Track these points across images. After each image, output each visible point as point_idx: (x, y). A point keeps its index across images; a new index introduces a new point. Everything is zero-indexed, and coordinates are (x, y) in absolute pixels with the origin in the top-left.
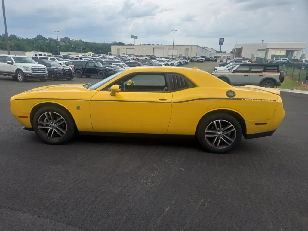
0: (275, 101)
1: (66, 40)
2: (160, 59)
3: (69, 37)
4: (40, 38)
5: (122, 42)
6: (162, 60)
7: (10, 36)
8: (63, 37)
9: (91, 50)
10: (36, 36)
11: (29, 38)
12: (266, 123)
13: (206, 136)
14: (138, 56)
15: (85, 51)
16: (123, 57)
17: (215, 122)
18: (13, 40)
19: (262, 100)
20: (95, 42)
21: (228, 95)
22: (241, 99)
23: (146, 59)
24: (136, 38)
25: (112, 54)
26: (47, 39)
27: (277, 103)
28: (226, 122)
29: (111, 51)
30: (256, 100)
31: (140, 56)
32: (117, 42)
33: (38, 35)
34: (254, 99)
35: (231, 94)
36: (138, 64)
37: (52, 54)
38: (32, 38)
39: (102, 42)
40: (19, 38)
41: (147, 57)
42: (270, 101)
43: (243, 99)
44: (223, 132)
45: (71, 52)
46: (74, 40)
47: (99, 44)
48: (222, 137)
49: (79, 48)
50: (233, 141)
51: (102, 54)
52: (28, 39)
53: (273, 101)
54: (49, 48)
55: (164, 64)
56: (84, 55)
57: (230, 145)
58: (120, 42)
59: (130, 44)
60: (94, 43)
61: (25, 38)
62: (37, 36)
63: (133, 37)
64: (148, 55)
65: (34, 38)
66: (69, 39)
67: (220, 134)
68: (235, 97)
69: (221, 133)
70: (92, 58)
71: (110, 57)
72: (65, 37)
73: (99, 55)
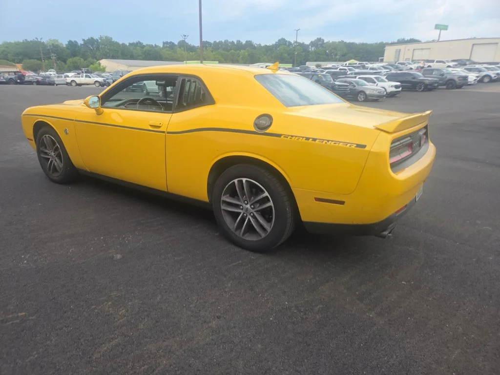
0: (364, 146)
1: (318, 43)
2: (477, 66)
3: (323, 38)
4: (282, 42)
5: (416, 38)
6: (477, 68)
7: (245, 43)
8: (314, 39)
9: (356, 57)
10: (277, 41)
11: (268, 45)
12: (342, 203)
13: (223, 207)
14: (433, 61)
15: (344, 58)
16: (400, 66)
17: (236, 181)
18: (247, 49)
19: (328, 141)
20: (365, 42)
21: (256, 125)
22: (279, 136)
23: (449, 66)
24: (445, 28)
25: (384, 60)
26: (293, 43)
27: (370, 152)
28: (256, 184)
29: (383, 56)
30: (314, 140)
31: (437, 62)
32: (406, 39)
33: (280, 38)
34: (308, 139)
35: (263, 122)
36: (412, 77)
37: (293, 66)
38: (271, 44)
39: (379, 42)
40: (256, 45)
41: (451, 64)
42: (349, 145)
43: (282, 137)
44: (252, 206)
45: (323, 61)
46: (331, 42)
47: (371, 45)
48: (250, 214)
49: (336, 55)
50: (269, 229)
51: (364, 62)
52: (266, 46)
53: (358, 146)
54: (291, 58)
55: (477, 75)
56: (333, 65)
57: (263, 235)
58: (412, 38)
59: (431, 40)
60: (363, 44)
61: (263, 45)
62: (279, 40)
63: (437, 27)
64: (455, 59)
65: (274, 43)
66: (323, 40)
67: (247, 208)
68: (269, 130)
69: (248, 206)
70: (340, 69)
71: (376, 65)
72: (318, 38)
73: (359, 64)
